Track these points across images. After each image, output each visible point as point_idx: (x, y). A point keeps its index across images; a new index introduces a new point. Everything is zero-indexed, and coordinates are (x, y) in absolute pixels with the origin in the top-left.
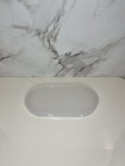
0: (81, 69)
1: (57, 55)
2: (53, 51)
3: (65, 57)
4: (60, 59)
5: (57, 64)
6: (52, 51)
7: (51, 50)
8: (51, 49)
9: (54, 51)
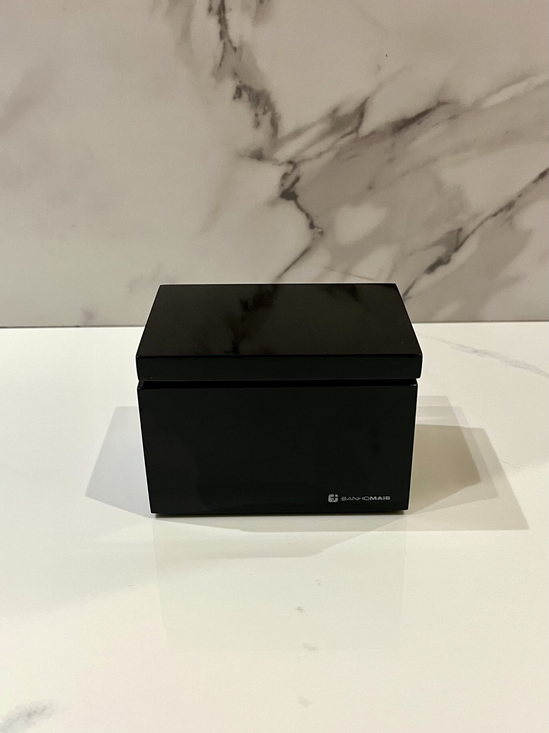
0: (439, 251)
2: (245, 95)
3: (329, 141)
4: (292, 163)
5: (272, 203)
6: (238, 93)
7: (230, 86)
8: (235, 74)
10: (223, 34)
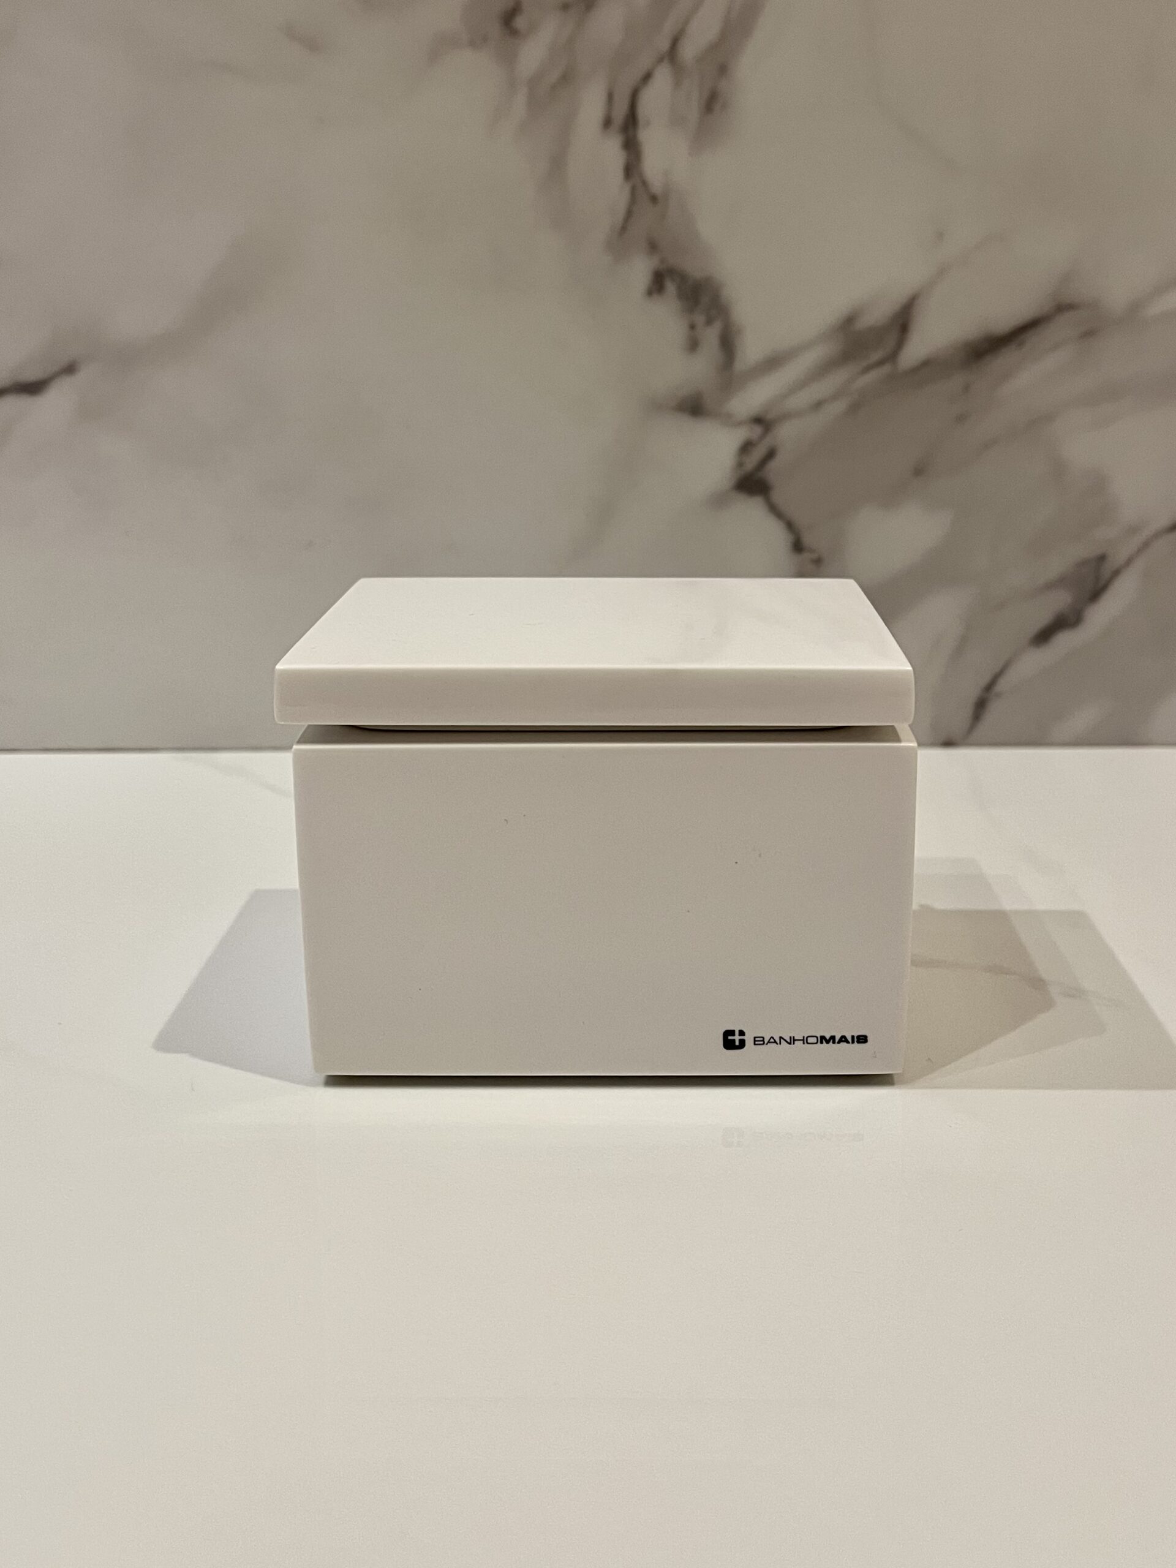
0: (1060, 601)
1: (728, 344)
2: (671, 287)
3: (837, 379)
4: (762, 422)
5: (719, 500)
6: (658, 283)
7: (640, 270)
9: (680, 277)
10: (632, 169)
